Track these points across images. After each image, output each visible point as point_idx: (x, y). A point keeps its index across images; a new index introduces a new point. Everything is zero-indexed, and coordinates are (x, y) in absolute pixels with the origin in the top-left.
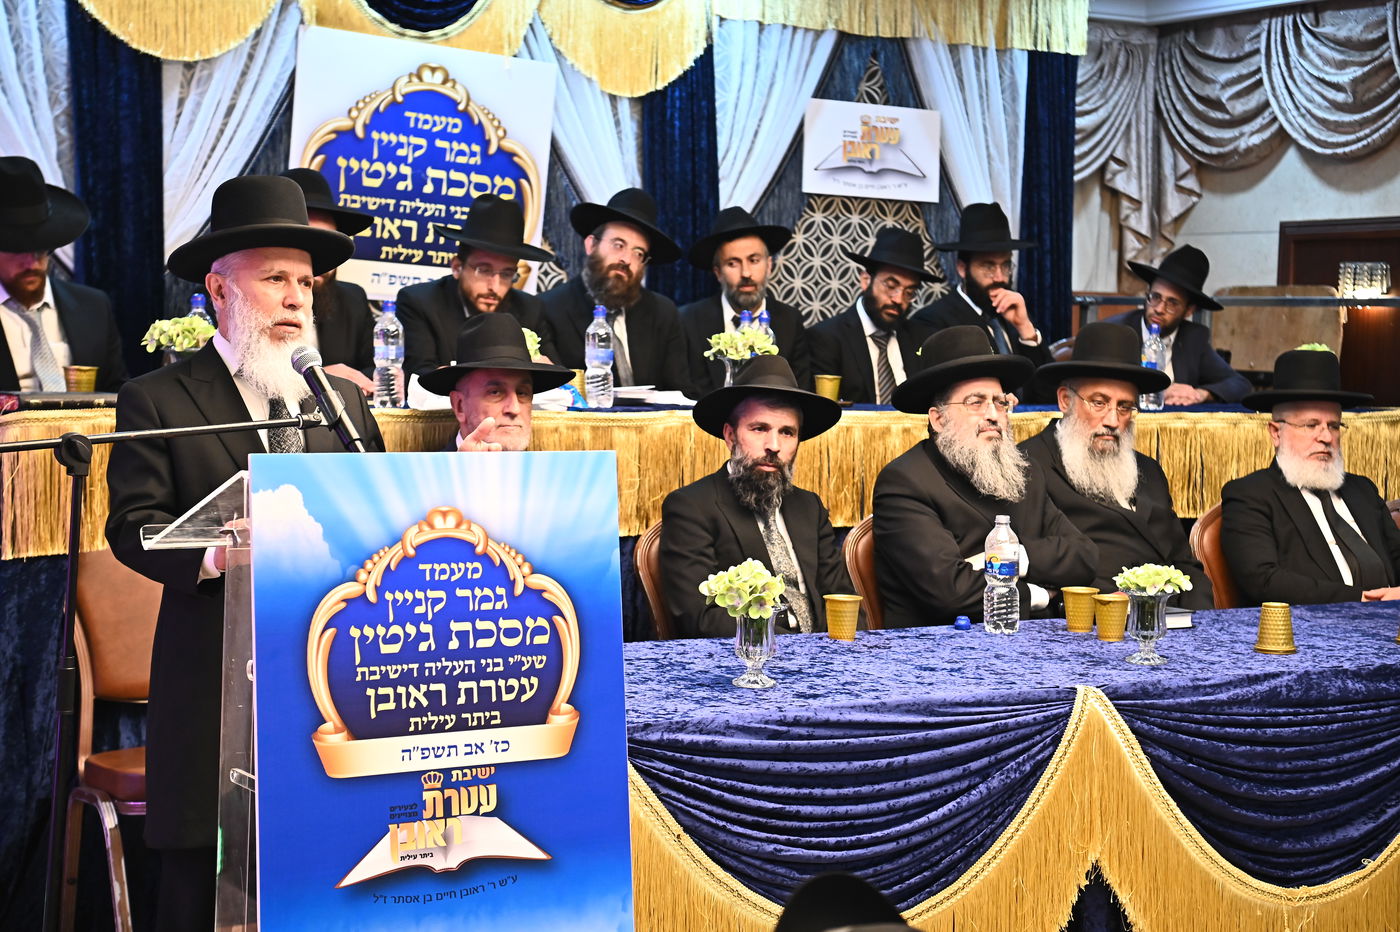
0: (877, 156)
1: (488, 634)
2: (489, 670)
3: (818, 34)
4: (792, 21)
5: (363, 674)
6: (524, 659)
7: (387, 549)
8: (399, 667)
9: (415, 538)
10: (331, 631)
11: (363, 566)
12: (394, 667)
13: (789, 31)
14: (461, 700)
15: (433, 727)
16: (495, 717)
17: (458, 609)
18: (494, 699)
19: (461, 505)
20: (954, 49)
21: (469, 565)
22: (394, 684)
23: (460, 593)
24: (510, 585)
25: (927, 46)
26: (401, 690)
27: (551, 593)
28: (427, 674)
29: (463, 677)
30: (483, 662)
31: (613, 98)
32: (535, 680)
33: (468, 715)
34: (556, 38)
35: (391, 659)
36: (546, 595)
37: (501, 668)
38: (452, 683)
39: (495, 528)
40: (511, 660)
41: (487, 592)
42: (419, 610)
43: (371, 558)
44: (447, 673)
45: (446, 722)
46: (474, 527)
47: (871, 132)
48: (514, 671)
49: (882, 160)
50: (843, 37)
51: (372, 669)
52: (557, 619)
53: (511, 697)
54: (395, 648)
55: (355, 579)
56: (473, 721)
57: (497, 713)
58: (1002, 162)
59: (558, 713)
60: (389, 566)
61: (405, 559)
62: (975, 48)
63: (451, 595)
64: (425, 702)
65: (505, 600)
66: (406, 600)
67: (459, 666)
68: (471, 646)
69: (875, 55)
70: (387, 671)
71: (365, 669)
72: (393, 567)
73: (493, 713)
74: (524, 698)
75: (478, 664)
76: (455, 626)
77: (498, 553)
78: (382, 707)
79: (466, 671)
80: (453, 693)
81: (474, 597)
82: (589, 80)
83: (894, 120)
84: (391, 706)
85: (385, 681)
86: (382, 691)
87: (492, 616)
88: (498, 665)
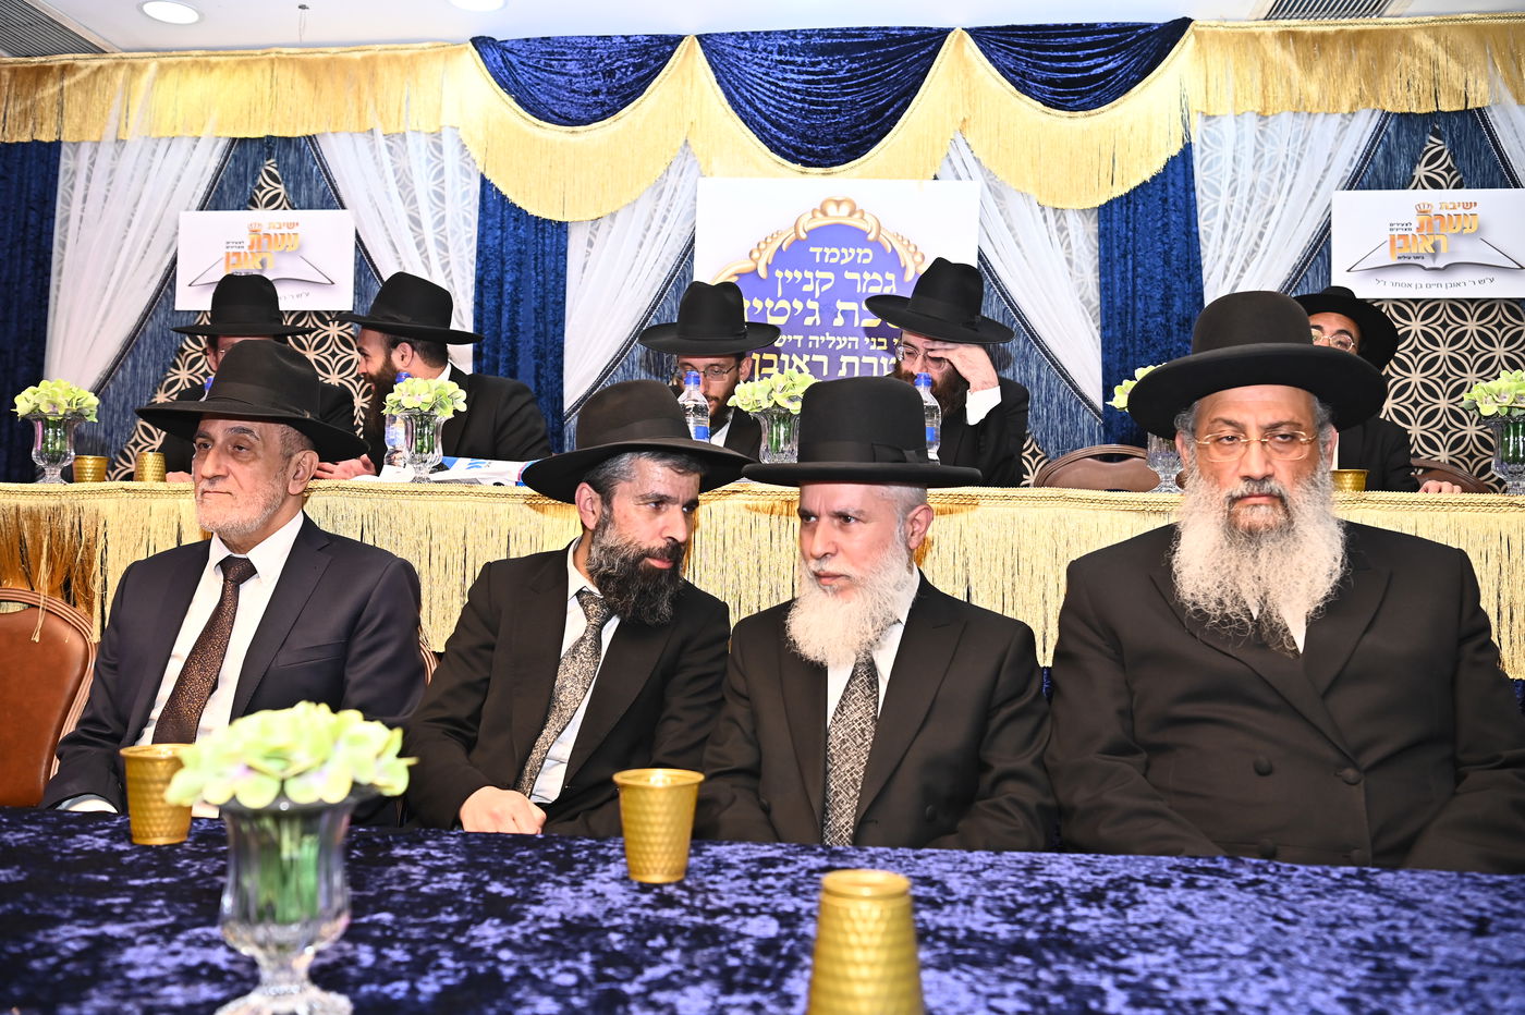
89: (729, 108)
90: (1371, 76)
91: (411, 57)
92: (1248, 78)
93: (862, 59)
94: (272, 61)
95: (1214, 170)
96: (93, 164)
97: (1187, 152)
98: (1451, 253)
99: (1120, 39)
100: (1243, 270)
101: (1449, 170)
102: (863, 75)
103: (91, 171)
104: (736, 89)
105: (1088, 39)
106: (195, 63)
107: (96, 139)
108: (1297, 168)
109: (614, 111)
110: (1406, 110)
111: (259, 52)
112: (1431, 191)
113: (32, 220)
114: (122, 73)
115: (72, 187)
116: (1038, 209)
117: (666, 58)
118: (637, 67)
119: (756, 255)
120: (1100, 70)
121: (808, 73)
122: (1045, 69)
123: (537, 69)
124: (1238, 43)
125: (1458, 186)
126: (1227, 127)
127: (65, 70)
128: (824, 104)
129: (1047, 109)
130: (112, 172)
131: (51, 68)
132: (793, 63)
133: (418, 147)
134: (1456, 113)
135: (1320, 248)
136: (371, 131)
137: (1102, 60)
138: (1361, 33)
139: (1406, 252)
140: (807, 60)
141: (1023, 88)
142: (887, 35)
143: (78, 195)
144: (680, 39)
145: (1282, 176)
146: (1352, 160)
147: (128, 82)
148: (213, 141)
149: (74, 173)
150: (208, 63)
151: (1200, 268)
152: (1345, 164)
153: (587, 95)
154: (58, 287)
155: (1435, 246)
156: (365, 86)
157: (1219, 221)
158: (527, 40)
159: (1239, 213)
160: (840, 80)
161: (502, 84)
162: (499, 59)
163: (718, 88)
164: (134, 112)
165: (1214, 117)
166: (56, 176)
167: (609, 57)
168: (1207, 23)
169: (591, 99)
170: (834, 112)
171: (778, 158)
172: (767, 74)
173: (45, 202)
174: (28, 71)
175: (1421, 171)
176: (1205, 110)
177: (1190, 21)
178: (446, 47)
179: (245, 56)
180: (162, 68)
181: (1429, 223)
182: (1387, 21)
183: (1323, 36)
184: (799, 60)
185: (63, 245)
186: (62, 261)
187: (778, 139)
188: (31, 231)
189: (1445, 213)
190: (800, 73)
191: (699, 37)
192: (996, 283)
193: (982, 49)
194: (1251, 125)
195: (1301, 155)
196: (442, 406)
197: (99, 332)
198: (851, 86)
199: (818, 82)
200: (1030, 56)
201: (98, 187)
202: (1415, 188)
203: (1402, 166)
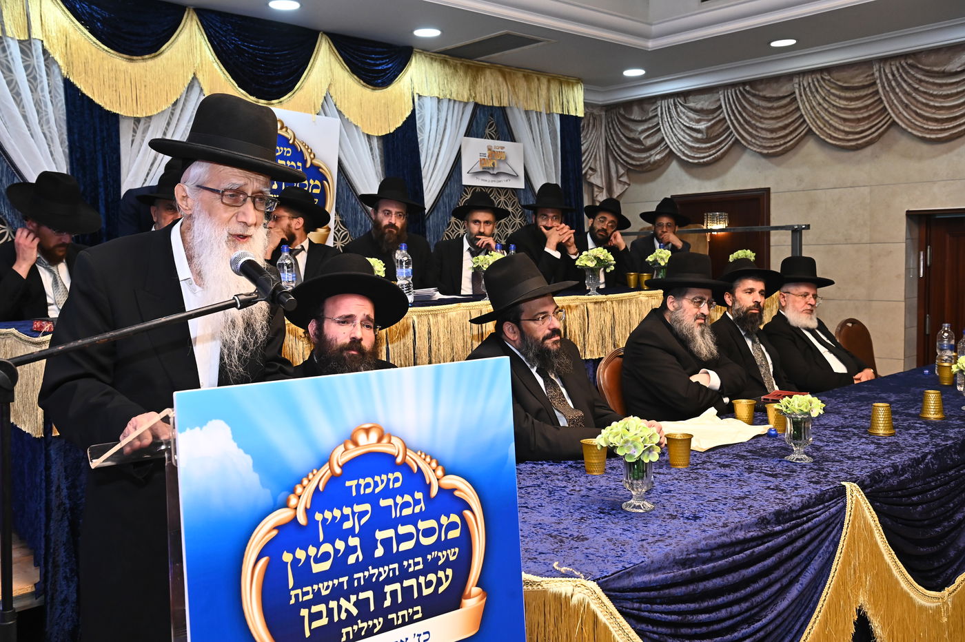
0: (496, 166)
1: (408, 537)
2: (411, 570)
3: (466, 104)
4: (454, 96)
5: (297, 596)
6: (440, 554)
7: (315, 472)
8: (330, 583)
9: (341, 457)
10: (264, 560)
11: (293, 491)
12: (326, 584)
13: (452, 103)
14: (387, 603)
15: (363, 633)
16: (417, 612)
17: (382, 518)
18: (416, 595)
19: (382, 422)
20: (527, 112)
21: (391, 476)
22: (325, 600)
23: (384, 503)
24: (426, 488)
25: (516, 111)
26: (333, 604)
27: (460, 490)
28: (356, 584)
29: (389, 581)
30: (405, 563)
31: (368, 136)
32: (449, 572)
33: (394, 616)
34: (338, 104)
35: (323, 576)
36: (457, 493)
37: (421, 567)
38: (378, 588)
39: (413, 437)
40: (429, 557)
41: (408, 498)
42: (347, 525)
43: (301, 483)
44: (374, 580)
45: (374, 626)
46: (394, 440)
47: (493, 153)
48: (432, 567)
49: (498, 168)
50: (476, 105)
51: (305, 589)
52: (467, 512)
53: (431, 590)
54: (325, 566)
55: (285, 505)
56: (398, 619)
57: (419, 608)
58: (551, 168)
59: (469, 597)
60: (317, 487)
61: (333, 478)
62: (536, 112)
63: (375, 506)
64: (355, 612)
65: (422, 504)
66: (334, 518)
67: (384, 571)
68: (395, 550)
69: (492, 116)
70: (319, 589)
71: (299, 591)
72: (321, 488)
73: (415, 609)
74: (441, 590)
75: (401, 566)
76: (380, 535)
77: (416, 461)
78: (316, 624)
79: (391, 575)
80: (380, 597)
81: (396, 504)
82: (356, 127)
83: (503, 148)
84: (324, 621)
85: (318, 598)
86: (315, 609)
87: (412, 520)
88: (417, 564)
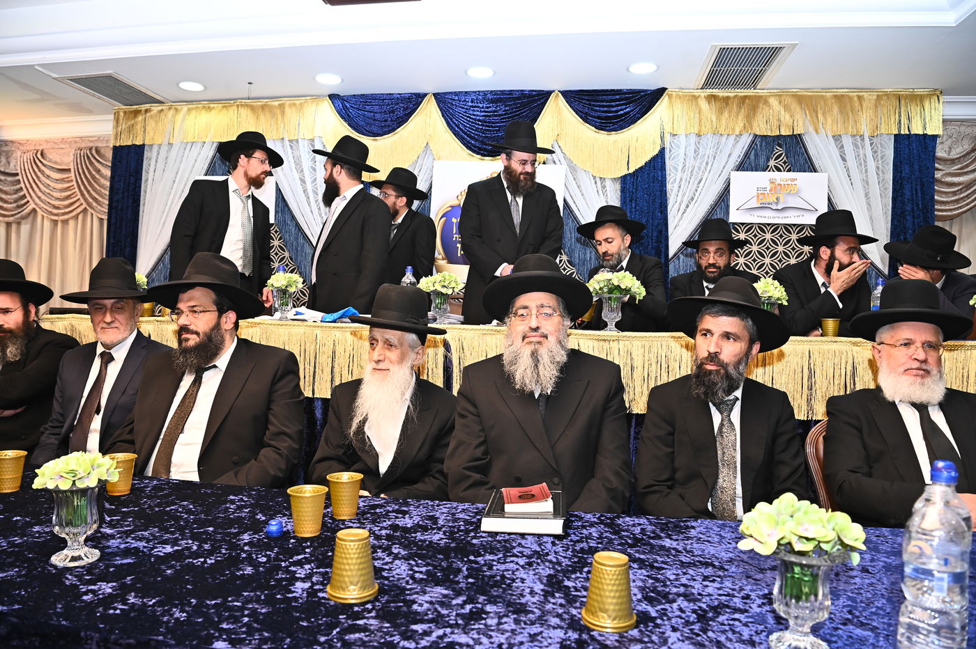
89: (448, 128)
90: (750, 118)
91: (301, 104)
92: (693, 117)
93: (510, 105)
94: (238, 106)
95: (676, 160)
96: (158, 154)
97: (662, 151)
98: (784, 202)
99: (633, 97)
100: (687, 206)
101: (785, 163)
102: (511, 113)
103: (157, 157)
104: (451, 119)
105: (617, 97)
106: (204, 107)
107: (160, 143)
108: (714, 159)
109: (394, 130)
110: (765, 134)
111: (232, 102)
112: (777, 173)
113: (132, 181)
114: (172, 112)
115: (149, 165)
116: (592, 178)
117: (418, 104)
118: (405, 109)
119: (460, 198)
120: (622, 112)
121: (485, 112)
122: (596, 111)
123: (358, 109)
124: (688, 100)
125: (789, 170)
126: (682, 139)
127: (146, 111)
128: (492, 127)
129: (597, 130)
130: (167, 158)
131: (141, 110)
132: (478, 107)
133: (304, 146)
134: (788, 136)
135: (724, 198)
136: (283, 139)
137: (624, 107)
138: (745, 97)
139: (764, 201)
140: (485, 106)
141: (585, 119)
142: (522, 94)
143: (152, 168)
144: (425, 95)
145: (707, 164)
146: (740, 156)
147: (174, 117)
148: (211, 144)
149: (150, 159)
150: (209, 107)
151: (666, 207)
152: (736, 158)
153: (382, 122)
154: (143, 211)
155: (778, 199)
156: (279, 117)
157: (676, 185)
158: (354, 95)
159: (686, 179)
160: (500, 115)
161: (342, 117)
162: (341, 105)
163: (442, 119)
164: (176, 130)
165: (676, 135)
166: (142, 160)
167: (392, 104)
168: (673, 90)
169: (383, 124)
170: (497, 131)
171: (471, 153)
172: (465, 112)
173: (138, 172)
174: (131, 112)
175: (772, 163)
176: (672, 132)
177: (666, 89)
178: (316, 97)
179: (226, 102)
180: (189, 109)
181: (775, 187)
182: (758, 92)
183: (728, 98)
184: (481, 106)
185: (145, 192)
186: (145, 199)
187: (471, 143)
188: (131, 186)
189: (782, 183)
190: (481, 112)
191: (434, 94)
192: (572, 213)
193: (567, 102)
194: (693, 139)
195: (716, 153)
196: (291, 286)
197: (161, 231)
198: (505, 118)
199: (490, 116)
200: (590, 105)
201: (160, 165)
202: (769, 171)
203: (762, 161)
